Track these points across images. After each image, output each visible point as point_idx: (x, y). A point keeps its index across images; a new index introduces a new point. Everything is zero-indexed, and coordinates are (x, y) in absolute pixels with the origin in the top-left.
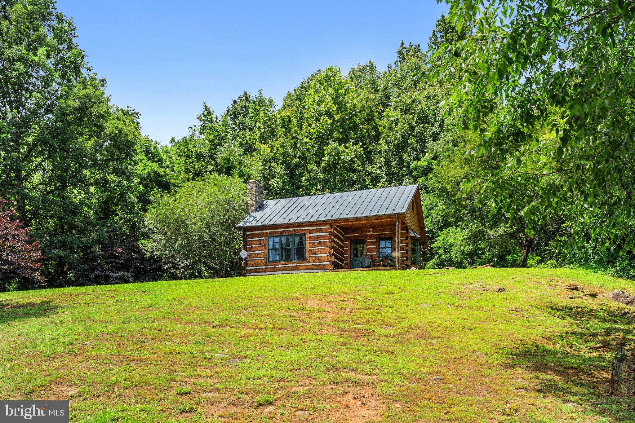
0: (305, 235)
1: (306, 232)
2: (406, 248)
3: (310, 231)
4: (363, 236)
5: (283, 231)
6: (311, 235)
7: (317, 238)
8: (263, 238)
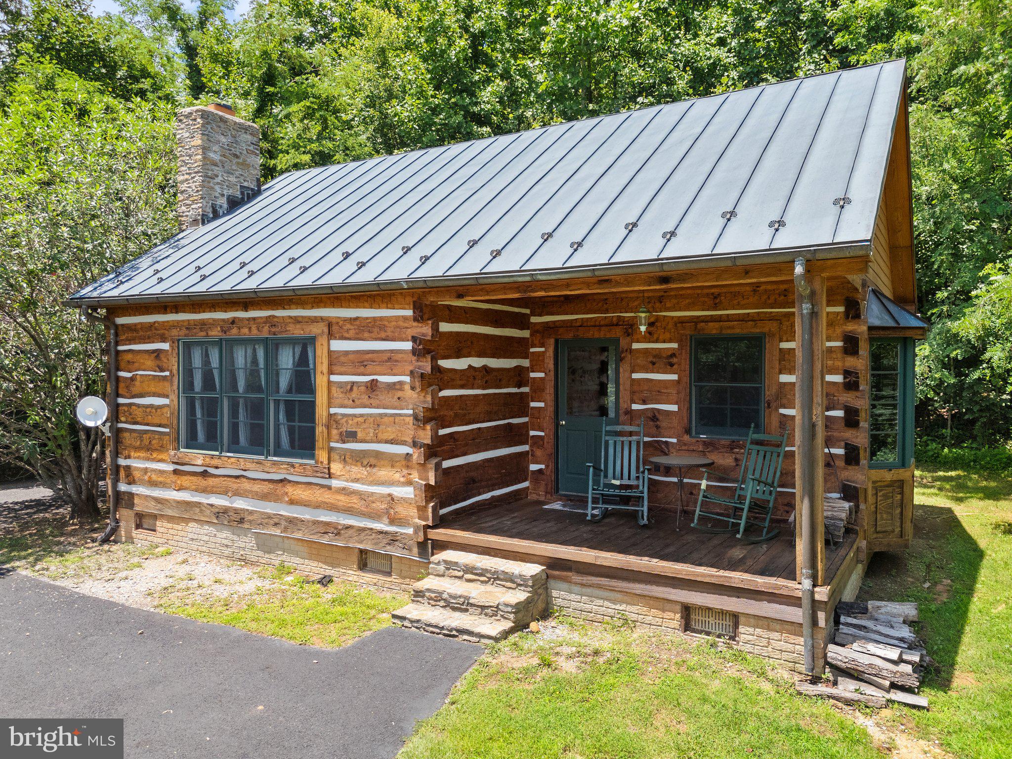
0: (312, 340)
1: (315, 329)
2: (848, 398)
3: (333, 329)
4: (612, 324)
5: (233, 321)
6: (338, 345)
7: (362, 361)
8: (165, 346)
